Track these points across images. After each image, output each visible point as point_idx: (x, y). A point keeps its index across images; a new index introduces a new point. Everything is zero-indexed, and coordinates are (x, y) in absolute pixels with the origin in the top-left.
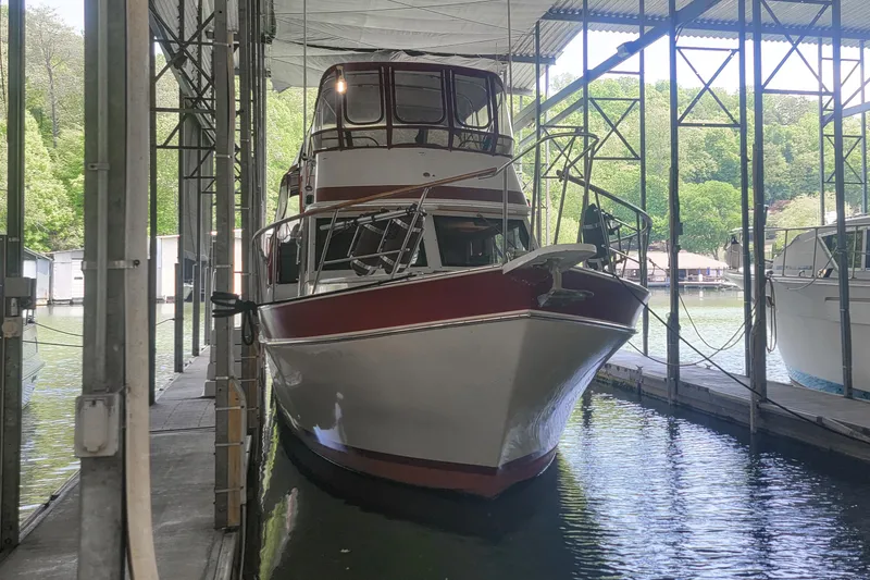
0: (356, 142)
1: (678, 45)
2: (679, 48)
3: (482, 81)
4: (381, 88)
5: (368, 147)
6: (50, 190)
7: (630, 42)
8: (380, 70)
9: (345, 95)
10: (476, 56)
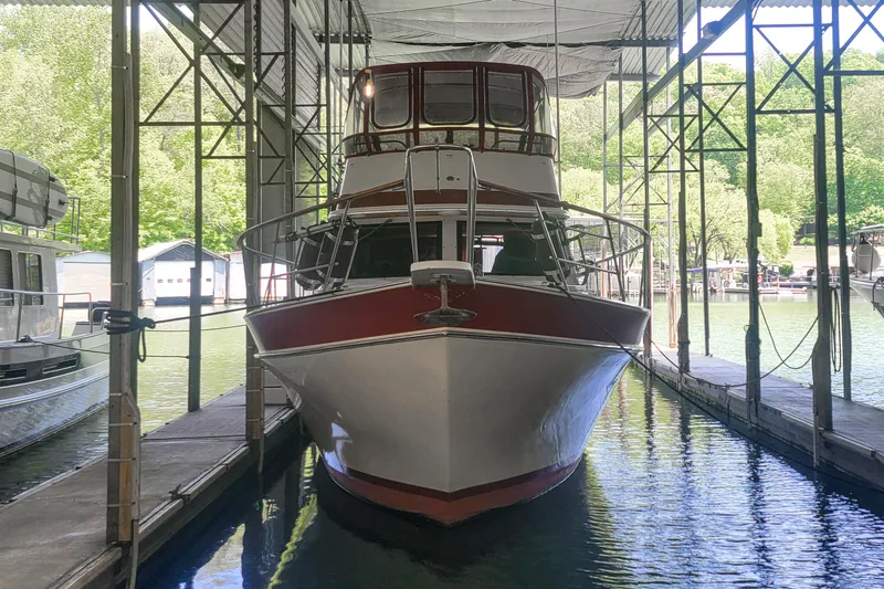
0: (384, 147)
1: (755, 23)
2: (758, 27)
3: (517, 77)
4: (410, 90)
5: (396, 151)
6: (234, 192)
7: (715, 22)
8: (410, 71)
9: (373, 99)
10: (581, 45)
